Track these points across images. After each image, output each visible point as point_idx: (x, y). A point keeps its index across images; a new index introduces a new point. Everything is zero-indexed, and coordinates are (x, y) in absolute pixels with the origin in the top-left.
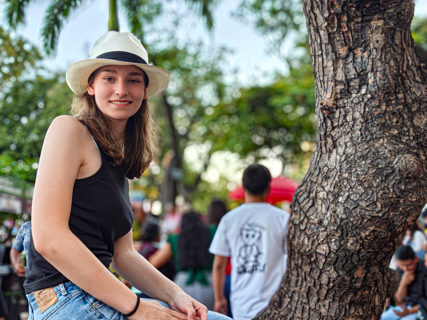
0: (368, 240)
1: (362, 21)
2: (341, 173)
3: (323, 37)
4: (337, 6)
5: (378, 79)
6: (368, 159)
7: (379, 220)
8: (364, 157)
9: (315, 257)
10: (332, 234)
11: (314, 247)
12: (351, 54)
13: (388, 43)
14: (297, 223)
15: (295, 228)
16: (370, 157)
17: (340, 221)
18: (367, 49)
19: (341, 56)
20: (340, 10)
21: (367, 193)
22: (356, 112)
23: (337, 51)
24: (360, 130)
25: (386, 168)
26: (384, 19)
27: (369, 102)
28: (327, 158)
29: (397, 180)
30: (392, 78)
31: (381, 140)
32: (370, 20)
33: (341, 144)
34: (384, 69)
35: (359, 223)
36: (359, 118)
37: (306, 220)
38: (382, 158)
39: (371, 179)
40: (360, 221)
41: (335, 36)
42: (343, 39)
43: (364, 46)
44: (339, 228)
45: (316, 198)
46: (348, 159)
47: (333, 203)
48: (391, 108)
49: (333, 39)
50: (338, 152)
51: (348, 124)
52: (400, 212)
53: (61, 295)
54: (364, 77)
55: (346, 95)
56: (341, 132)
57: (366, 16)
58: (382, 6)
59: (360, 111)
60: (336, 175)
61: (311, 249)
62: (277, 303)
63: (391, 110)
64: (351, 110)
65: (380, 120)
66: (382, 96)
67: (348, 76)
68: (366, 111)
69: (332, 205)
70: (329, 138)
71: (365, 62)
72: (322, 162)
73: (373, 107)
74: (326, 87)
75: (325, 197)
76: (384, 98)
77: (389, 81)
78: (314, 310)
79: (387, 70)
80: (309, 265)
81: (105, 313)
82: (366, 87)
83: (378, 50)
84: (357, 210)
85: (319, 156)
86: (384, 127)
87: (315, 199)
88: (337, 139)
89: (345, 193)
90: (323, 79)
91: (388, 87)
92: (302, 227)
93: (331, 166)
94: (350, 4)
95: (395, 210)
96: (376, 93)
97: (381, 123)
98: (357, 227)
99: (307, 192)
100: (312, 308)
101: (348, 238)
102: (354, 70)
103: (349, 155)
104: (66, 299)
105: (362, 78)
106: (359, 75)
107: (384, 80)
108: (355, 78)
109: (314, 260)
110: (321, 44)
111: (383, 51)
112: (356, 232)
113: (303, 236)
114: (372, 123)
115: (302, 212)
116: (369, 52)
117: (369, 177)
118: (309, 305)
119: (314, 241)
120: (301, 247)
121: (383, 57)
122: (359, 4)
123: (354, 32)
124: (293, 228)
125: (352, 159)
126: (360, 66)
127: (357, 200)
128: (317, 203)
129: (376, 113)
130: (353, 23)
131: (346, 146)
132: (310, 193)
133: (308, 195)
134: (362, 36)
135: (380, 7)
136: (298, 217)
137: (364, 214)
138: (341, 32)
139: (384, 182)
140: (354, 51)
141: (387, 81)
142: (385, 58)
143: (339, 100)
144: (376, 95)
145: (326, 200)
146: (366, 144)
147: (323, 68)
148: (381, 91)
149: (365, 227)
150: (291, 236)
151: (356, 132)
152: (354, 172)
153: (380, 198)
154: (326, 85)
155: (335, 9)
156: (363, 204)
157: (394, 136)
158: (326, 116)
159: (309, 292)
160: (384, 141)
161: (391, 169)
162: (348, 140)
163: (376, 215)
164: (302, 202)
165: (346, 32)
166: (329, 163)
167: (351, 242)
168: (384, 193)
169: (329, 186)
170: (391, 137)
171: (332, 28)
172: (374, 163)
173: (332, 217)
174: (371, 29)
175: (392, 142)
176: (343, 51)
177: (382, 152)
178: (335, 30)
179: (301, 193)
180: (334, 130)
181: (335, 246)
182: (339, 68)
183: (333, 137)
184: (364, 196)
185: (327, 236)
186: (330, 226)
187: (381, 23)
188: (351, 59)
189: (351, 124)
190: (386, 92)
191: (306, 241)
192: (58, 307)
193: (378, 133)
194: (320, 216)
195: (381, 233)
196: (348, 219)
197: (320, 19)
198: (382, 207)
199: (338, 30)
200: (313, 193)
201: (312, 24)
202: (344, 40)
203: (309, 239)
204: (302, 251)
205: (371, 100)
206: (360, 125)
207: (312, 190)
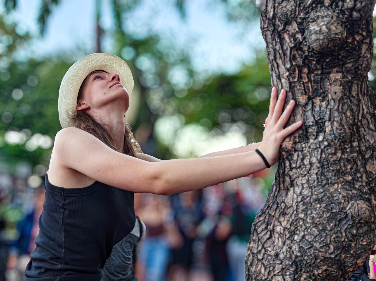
0: (320, 277)
1: (322, 74)
2: (298, 213)
3: (284, 84)
4: (299, 59)
5: (335, 128)
6: (323, 202)
7: (331, 261)
8: (319, 201)
10: (287, 269)
11: (270, 277)
12: (310, 102)
13: (345, 95)
14: (255, 252)
15: (253, 256)
16: (325, 201)
17: (295, 257)
18: (325, 99)
19: (300, 103)
20: (302, 63)
21: (321, 235)
22: (313, 157)
23: (297, 98)
24: (317, 174)
25: (339, 212)
26: (342, 72)
27: (325, 149)
28: (284, 194)
29: (349, 225)
30: (348, 128)
31: (336, 185)
32: (329, 73)
33: (298, 183)
34: (341, 120)
35: (312, 262)
36: (316, 163)
37: (263, 251)
38: (336, 203)
39: (325, 222)
40: (313, 261)
41: (296, 85)
42: (303, 88)
43: (322, 96)
44: (294, 264)
45: (274, 232)
46: (304, 201)
47: (289, 240)
48: (346, 156)
49: (294, 88)
50: (295, 191)
51: (305, 167)
52: (352, 254)
54: (322, 125)
55: (304, 140)
56: (299, 173)
57: (326, 69)
58: (341, 61)
59: (317, 157)
60: (292, 213)
61: (267, 278)
63: (346, 157)
64: (308, 154)
65: (335, 166)
66: (338, 145)
67: (307, 123)
68: (322, 157)
69: (288, 241)
70: (287, 177)
71: (323, 111)
72: (280, 197)
73: (329, 154)
75: (282, 232)
76: (340, 146)
77: (345, 130)
79: (344, 120)
82: (323, 135)
83: (336, 101)
84: (311, 250)
85: (277, 191)
86: (339, 173)
87: (272, 232)
88: (295, 179)
89: (301, 232)
91: (344, 137)
92: (260, 257)
93: (288, 203)
94: (311, 58)
95: (347, 253)
96: (332, 141)
97: (336, 169)
98: (310, 266)
99: (265, 223)
101: (302, 273)
102: (313, 118)
103: (305, 197)
105: (319, 125)
106: (317, 122)
107: (341, 130)
108: (313, 125)
111: (341, 102)
112: (310, 270)
113: (260, 265)
114: (328, 169)
115: (260, 243)
116: (327, 102)
117: (323, 221)
119: (270, 271)
120: (258, 274)
121: (340, 107)
122: (319, 59)
123: (314, 83)
124: (251, 256)
125: (308, 201)
126: (318, 114)
127: (312, 241)
128: (274, 236)
129: (332, 159)
130: (313, 75)
131: (303, 187)
132: (268, 224)
133: (266, 226)
134: (321, 87)
135: (339, 61)
136: (256, 247)
137: (318, 254)
138: (301, 82)
139: (337, 226)
140: (313, 100)
141: (344, 131)
142: (342, 109)
143: (297, 144)
144: (333, 143)
145: (283, 235)
146: (321, 188)
148: (337, 140)
149: (318, 266)
150: (249, 263)
151: (313, 176)
152: (310, 214)
153: (333, 242)
155: (297, 61)
156: (317, 245)
157: (348, 182)
158: (285, 157)
160: (338, 187)
161: (344, 214)
162: (304, 181)
163: (329, 256)
164: (260, 233)
165: (306, 82)
166: (286, 200)
167: (304, 276)
168: (337, 237)
169: (285, 222)
170: (345, 183)
171: (293, 78)
172: (329, 207)
173: (288, 252)
174: (329, 81)
175: (346, 188)
176: (303, 99)
177: (336, 197)
178: (296, 80)
179: (259, 224)
180: (292, 171)
181: (290, 279)
182: (299, 114)
183: (290, 177)
184: (319, 238)
185: (283, 269)
186: (285, 260)
187: (339, 76)
188: (309, 107)
189: (308, 168)
190: (342, 140)
191: (263, 270)
193: (333, 178)
194: (276, 249)
195: (333, 272)
196: (302, 256)
197: (282, 69)
198: (334, 249)
199: (299, 80)
200: (270, 226)
201: (274, 71)
202: (304, 90)
203: (265, 269)
204: (258, 278)
205: (328, 147)
206: (316, 170)
207: (270, 223)
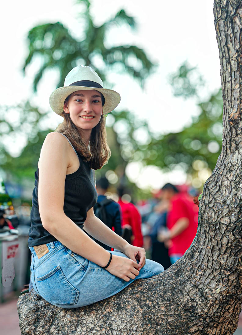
3: (233, 66)
9: (219, 226)
10: (233, 210)
11: (219, 219)
14: (207, 203)
15: (205, 206)
17: (239, 201)
28: (230, 157)
37: (213, 201)
44: (238, 206)
45: (222, 186)
47: (235, 189)
49: (241, 67)
50: (239, 152)
53: (51, 248)
60: (237, 169)
61: (217, 220)
62: (190, 255)
70: (233, 143)
72: (226, 160)
74: (233, 105)
75: (229, 184)
78: (216, 261)
80: (215, 232)
81: (79, 260)
85: (224, 156)
87: (221, 186)
88: (239, 143)
90: (231, 99)
92: (211, 206)
93: (234, 163)
99: (215, 181)
100: (215, 260)
104: (54, 251)
109: (218, 228)
110: (231, 72)
113: (211, 212)
115: (211, 195)
118: (213, 258)
119: (219, 215)
120: (209, 219)
128: (222, 189)
132: (217, 182)
133: (216, 183)
136: (208, 199)
145: (229, 187)
147: (231, 90)
150: (202, 212)
154: (233, 103)
158: (232, 126)
159: (213, 250)
164: (211, 189)
166: (232, 161)
169: (232, 177)
171: (241, 58)
173: (233, 198)
179: (210, 183)
180: (237, 137)
181: (235, 219)
183: (236, 142)
185: (229, 211)
186: (231, 205)
191: (213, 215)
192: (49, 256)
194: (224, 198)
197: (232, 52)
200: (219, 182)
203: (215, 213)
204: (209, 222)
207: (219, 180)
